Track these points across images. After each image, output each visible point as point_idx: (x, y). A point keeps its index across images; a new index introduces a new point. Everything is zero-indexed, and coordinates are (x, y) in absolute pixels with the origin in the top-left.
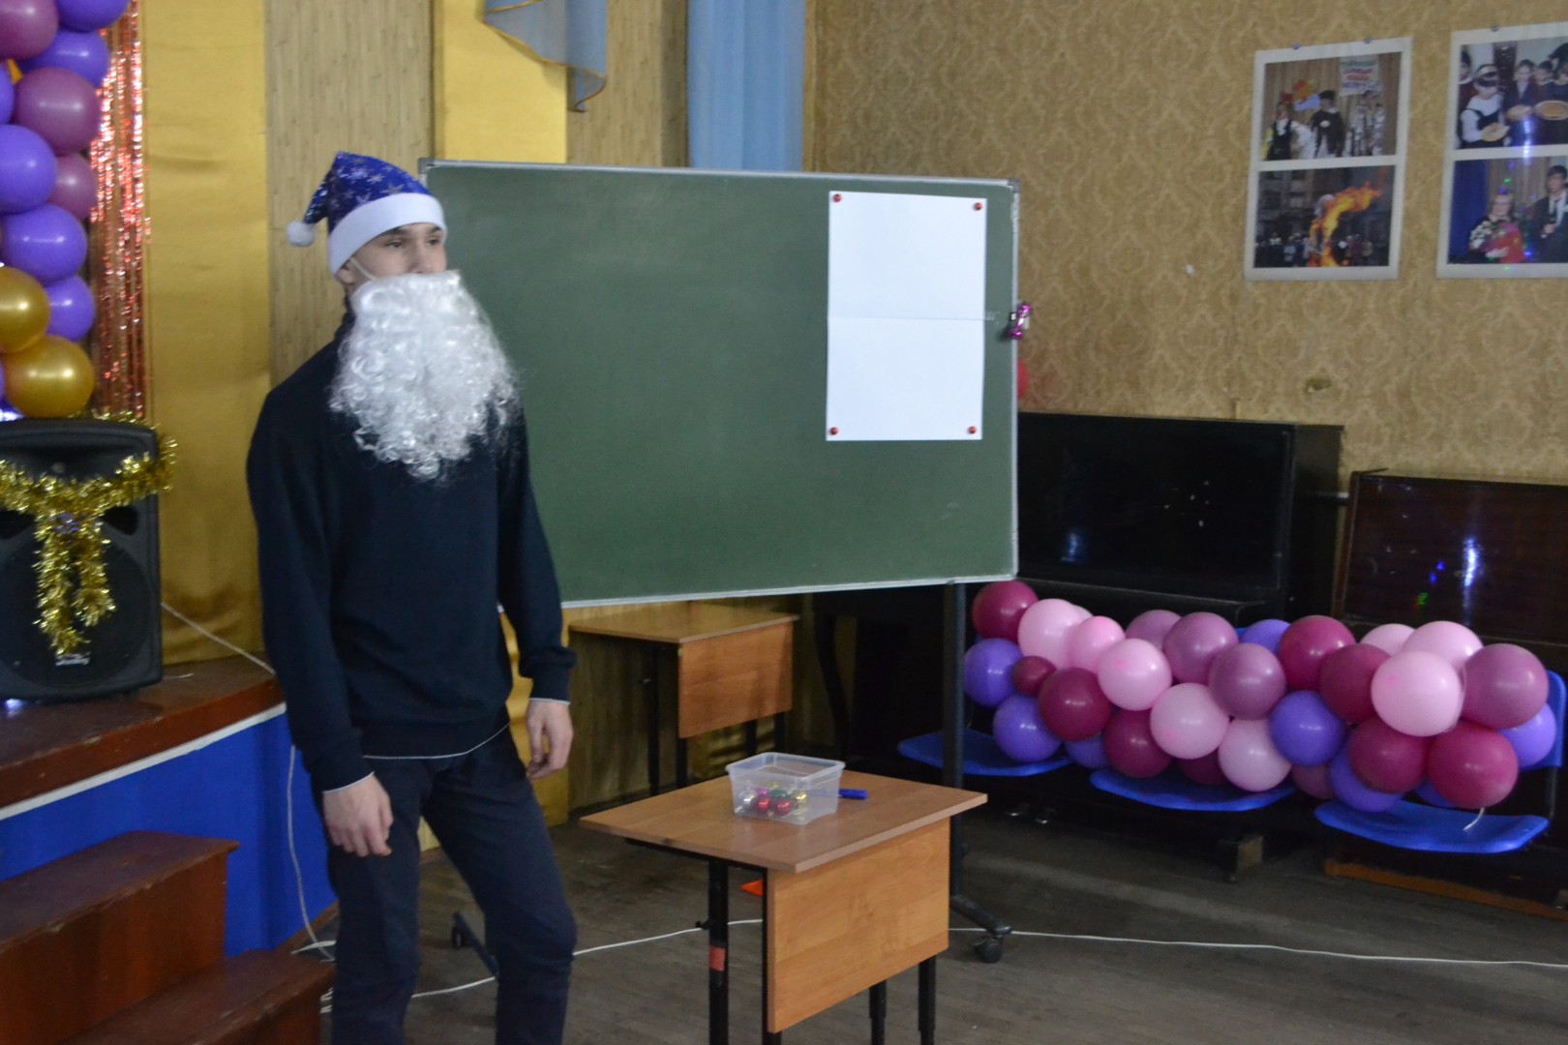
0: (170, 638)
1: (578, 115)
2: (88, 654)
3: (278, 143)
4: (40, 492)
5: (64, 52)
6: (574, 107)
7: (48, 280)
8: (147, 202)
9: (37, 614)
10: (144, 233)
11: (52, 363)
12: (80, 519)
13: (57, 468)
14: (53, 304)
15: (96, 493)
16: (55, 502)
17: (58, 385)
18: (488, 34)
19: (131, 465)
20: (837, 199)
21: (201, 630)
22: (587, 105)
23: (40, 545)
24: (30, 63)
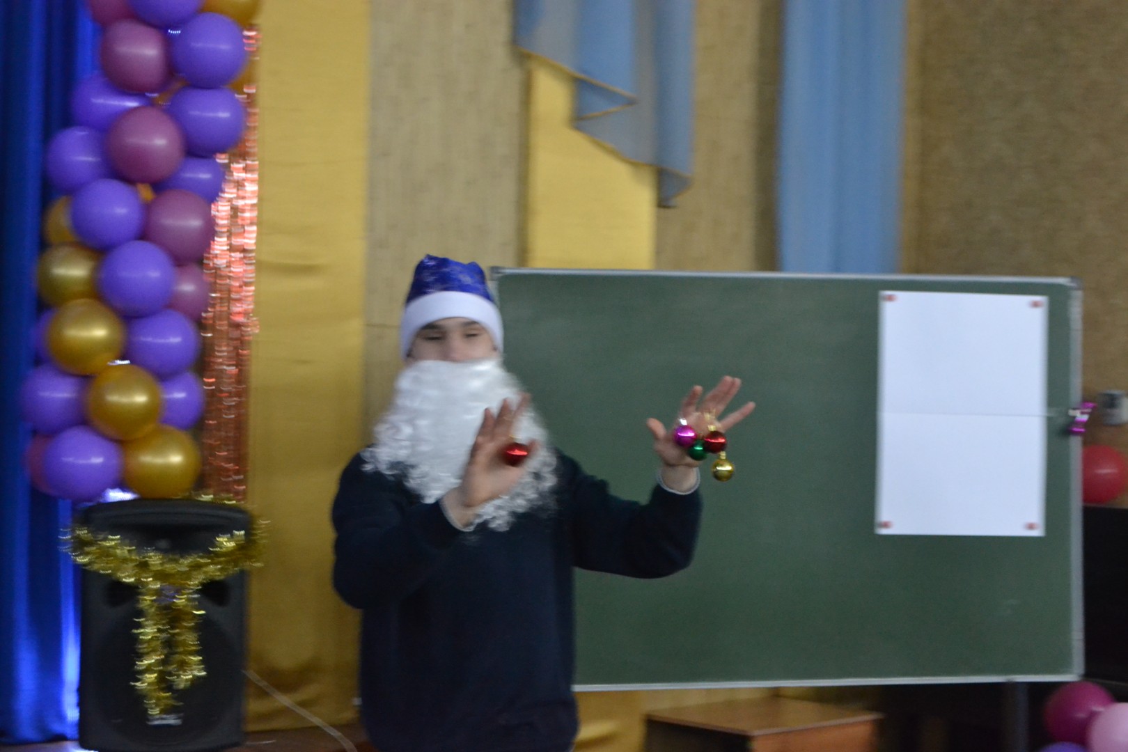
0: (254, 706)
1: (667, 211)
2: (182, 715)
3: (376, 244)
4: (144, 566)
5: (188, 175)
6: (663, 203)
7: (163, 375)
8: (256, 303)
9: (136, 675)
10: (254, 330)
11: (162, 450)
12: (179, 591)
13: (163, 544)
14: (167, 396)
15: (197, 567)
16: (159, 576)
17: (168, 468)
18: (578, 140)
19: (226, 543)
20: (890, 298)
21: (284, 700)
22: (677, 201)
23: (140, 613)
24: (160, 186)
